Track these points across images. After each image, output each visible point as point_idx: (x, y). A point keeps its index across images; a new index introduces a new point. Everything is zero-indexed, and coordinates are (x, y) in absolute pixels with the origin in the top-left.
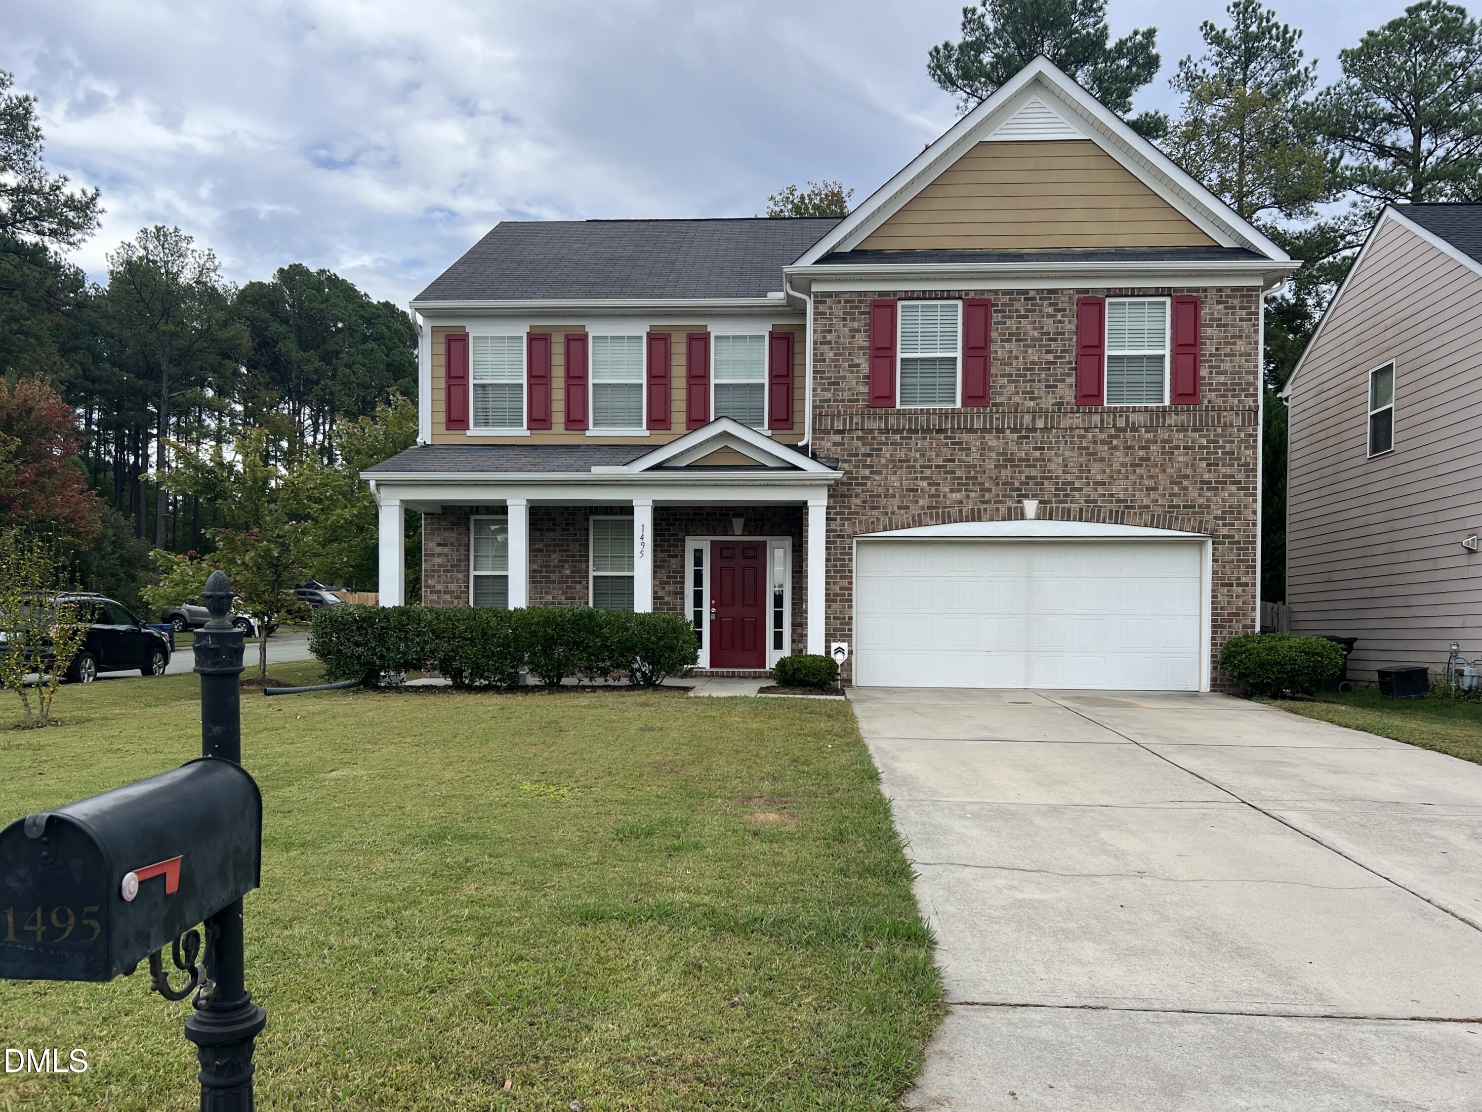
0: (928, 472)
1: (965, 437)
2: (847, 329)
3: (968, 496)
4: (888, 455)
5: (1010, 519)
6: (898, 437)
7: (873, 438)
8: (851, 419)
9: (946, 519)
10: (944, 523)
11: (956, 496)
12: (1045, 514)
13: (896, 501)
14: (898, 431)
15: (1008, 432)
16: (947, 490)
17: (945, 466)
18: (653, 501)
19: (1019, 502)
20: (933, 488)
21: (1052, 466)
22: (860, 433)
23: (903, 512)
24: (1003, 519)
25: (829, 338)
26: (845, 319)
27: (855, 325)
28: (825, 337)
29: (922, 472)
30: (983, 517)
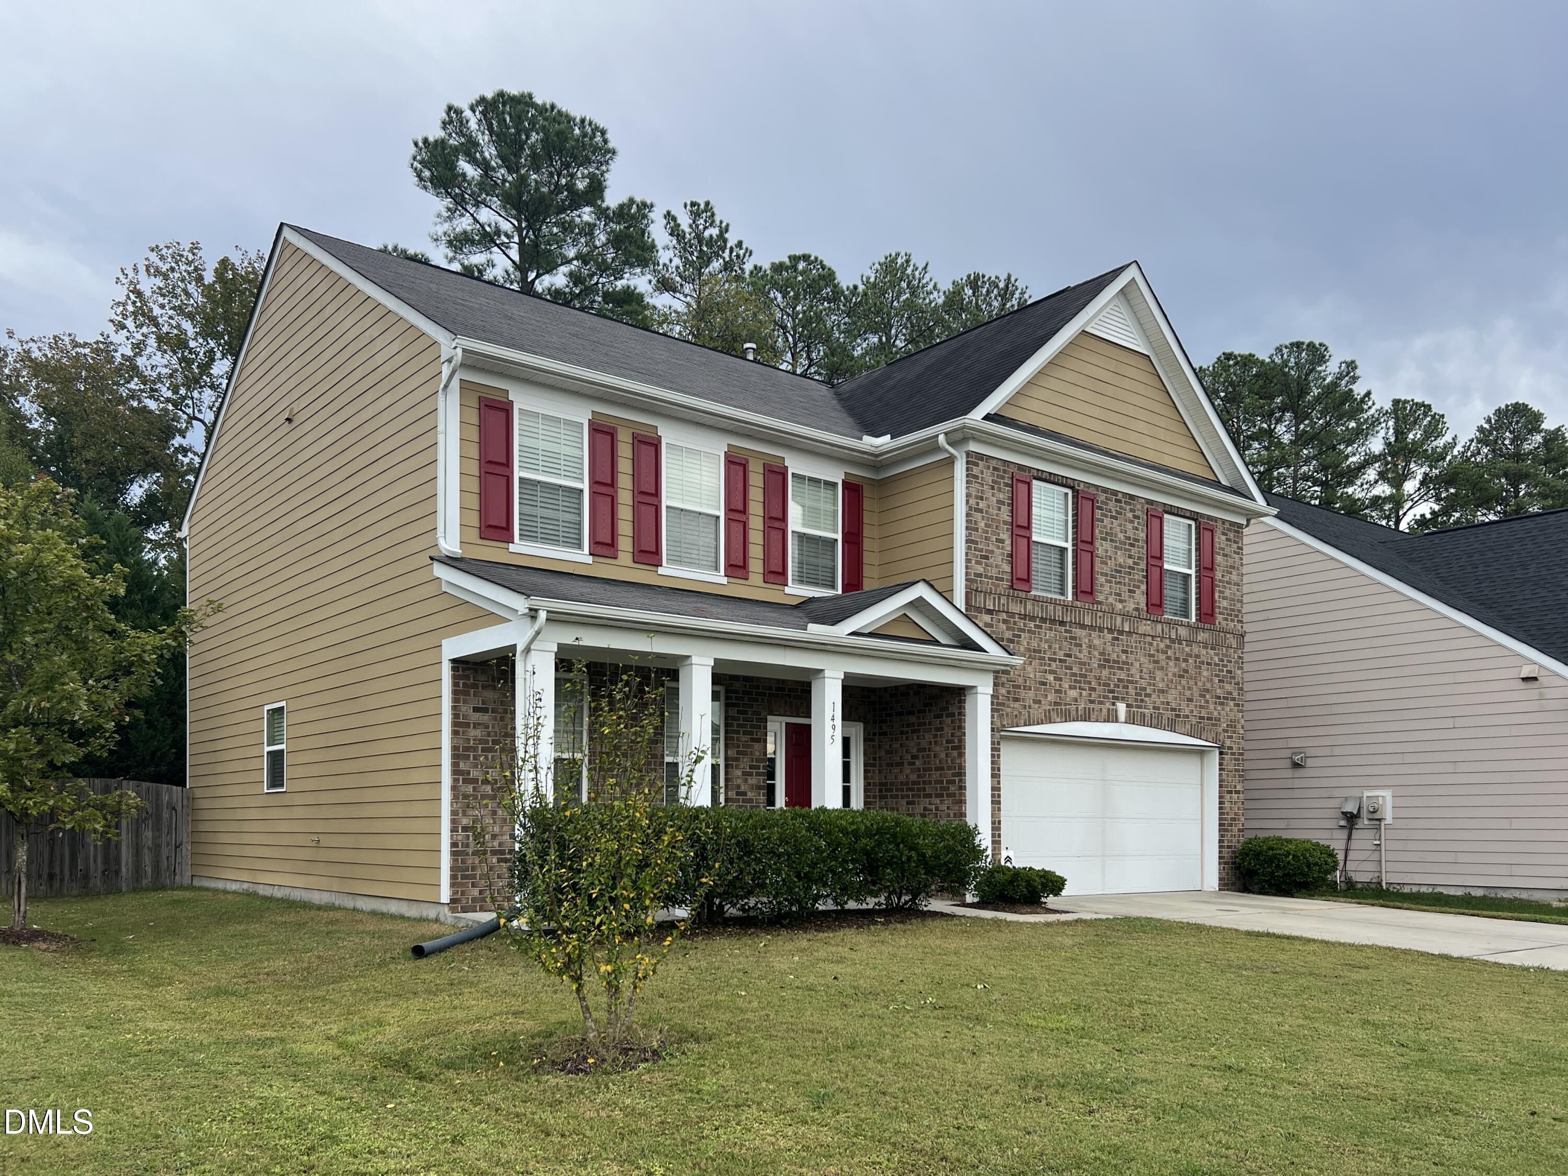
0: (1054, 665)
1: (1078, 632)
2: (994, 499)
3: (1081, 694)
4: (1025, 643)
5: (1108, 721)
6: (1032, 624)
7: (1015, 623)
8: (999, 598)
9: (1067, 717)
10: (1066, 721)
11: (1073, 693)
12: (1131, 720)
13: (1031, 694)
14: (1032, 619)
15: (1106, 631)
16: (1067, 686)
17: (1065, 661)
18: (845, 673)
19: (1114, 704)
20: (1058, 683)
21: (1133, 671)
22: (1004, 616)
23: (1037, 706)
24: (1105, 721)
25: (981, 505)
26: (993, 488)
27: (1001, 496)
28: (978, 504)
29: (1050, 665)
30: (1093, 717)
